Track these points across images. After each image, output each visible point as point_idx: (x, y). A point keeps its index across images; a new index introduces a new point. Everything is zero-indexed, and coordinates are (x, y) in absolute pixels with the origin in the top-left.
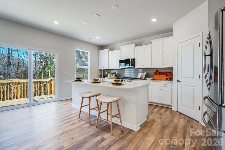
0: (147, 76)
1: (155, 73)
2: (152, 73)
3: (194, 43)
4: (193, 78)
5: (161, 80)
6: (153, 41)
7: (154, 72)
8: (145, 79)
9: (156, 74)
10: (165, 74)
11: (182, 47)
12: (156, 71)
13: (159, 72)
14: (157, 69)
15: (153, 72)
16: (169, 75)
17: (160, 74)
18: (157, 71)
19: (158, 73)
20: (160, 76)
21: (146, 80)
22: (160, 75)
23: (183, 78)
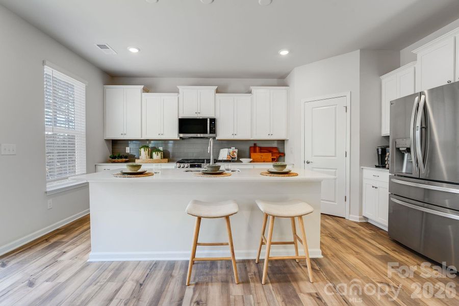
0: (241, 155)
1: (252, 149)
2: (246, 148)
3: (336, 105)
4: (335, 156)
5: (264, 161)
6: (254, 89)
7: (250, 147)
8: (238, 161)
9: (255, 152)
10: (269, 150)
11: (313, 108)
12: (253, 145)
13: (259, 147)
14: (255, 143)
15: (248, 147)
16: (276, 153)
17: (263, 150)
18: (255, 144)
19: (258, 149)
20: (262, 154)
21: (241, 162)
22: (261, 152)
23: (315, 156)
